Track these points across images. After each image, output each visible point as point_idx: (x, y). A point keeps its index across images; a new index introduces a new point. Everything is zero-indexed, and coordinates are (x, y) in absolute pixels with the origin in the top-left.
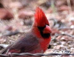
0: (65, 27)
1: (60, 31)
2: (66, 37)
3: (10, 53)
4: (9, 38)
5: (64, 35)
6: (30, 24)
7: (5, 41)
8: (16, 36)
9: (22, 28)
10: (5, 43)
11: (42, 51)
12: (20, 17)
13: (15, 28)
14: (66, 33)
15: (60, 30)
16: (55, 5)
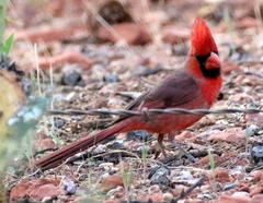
0: (250, 60)
1: (241, 67)
2: (253, 77)
3: (145, 109)
4: (145, 79)
5: (248, 74)
6: (183, 53)
7: (136, 85)
8: (156, 76)
9: (169, 61)
10: (136, 89)
11: (206, 104)
12: (165, 40)
13: (154, 60)
14: (252, 70)
15: (241, 64)
16: (231, 16)
